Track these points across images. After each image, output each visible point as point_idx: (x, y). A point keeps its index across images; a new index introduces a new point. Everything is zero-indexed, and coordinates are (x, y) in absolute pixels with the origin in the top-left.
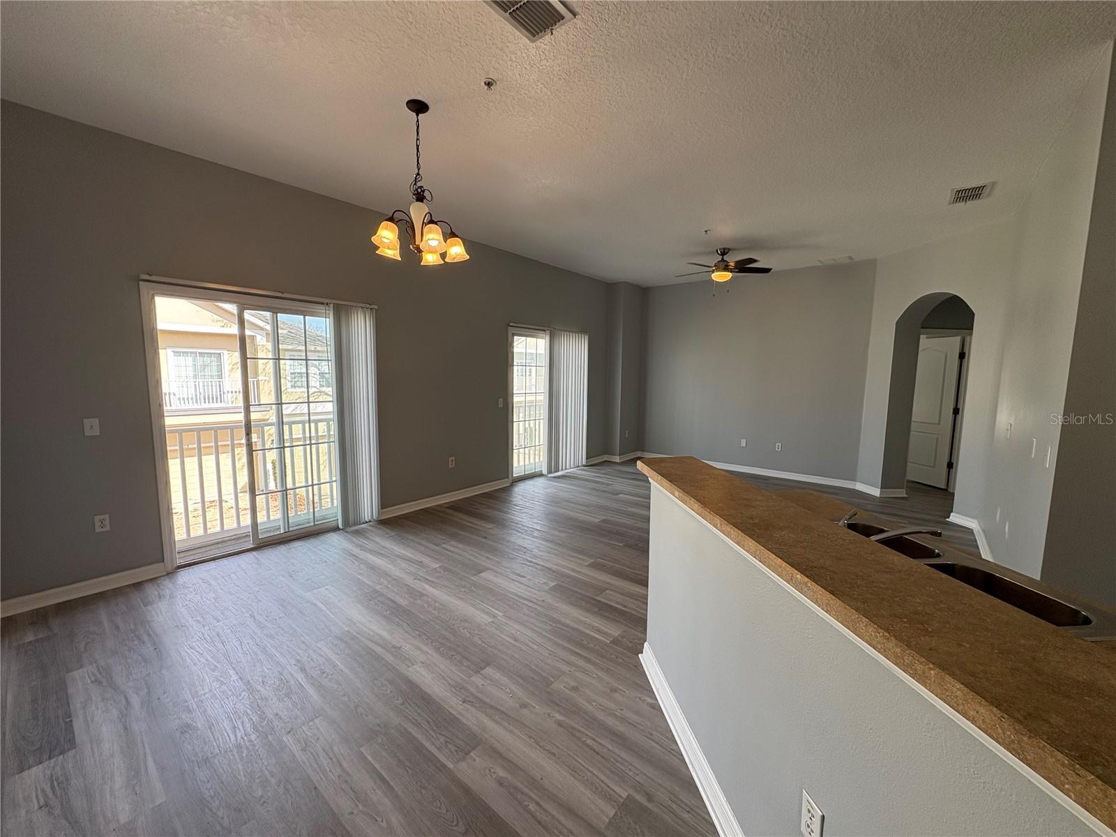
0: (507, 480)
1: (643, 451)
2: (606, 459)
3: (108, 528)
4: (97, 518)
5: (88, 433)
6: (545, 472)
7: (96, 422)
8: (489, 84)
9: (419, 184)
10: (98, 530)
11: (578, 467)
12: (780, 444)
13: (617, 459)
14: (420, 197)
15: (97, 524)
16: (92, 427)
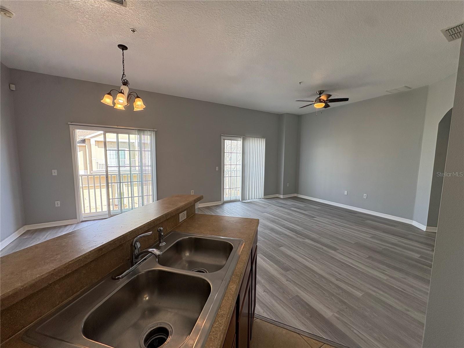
0: (220, 202)
1: (298, 193)
2: (277, 196)
3: (59, 206)
4: (56, 202)
5: (53, 174)
6: (241, 200)
7: (56, 171)
8: (134, 31)
9: (124, 78)
10: (56, 206)
11: (260, 198)
12: (366, 195)
13: (282, 197)
14: (125, 83)
15: (56, 204)
16: (54, 172)
